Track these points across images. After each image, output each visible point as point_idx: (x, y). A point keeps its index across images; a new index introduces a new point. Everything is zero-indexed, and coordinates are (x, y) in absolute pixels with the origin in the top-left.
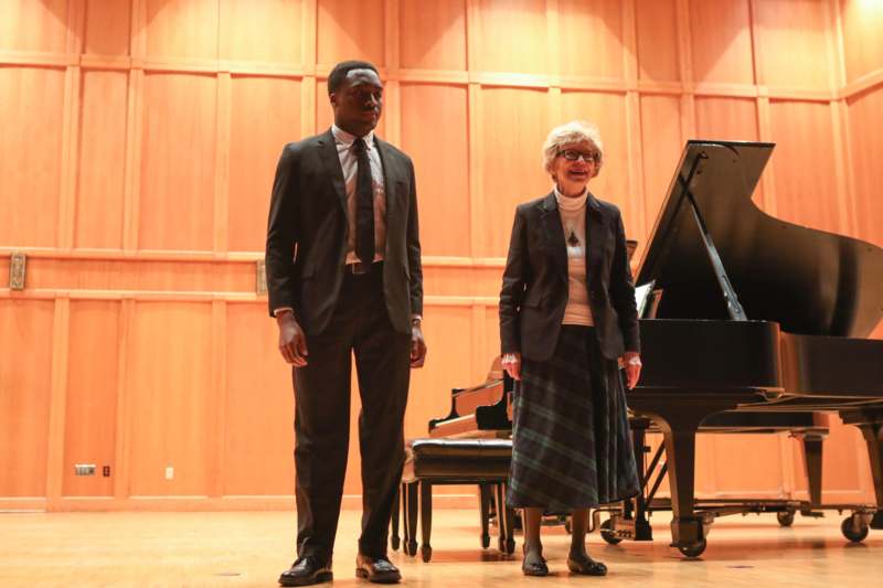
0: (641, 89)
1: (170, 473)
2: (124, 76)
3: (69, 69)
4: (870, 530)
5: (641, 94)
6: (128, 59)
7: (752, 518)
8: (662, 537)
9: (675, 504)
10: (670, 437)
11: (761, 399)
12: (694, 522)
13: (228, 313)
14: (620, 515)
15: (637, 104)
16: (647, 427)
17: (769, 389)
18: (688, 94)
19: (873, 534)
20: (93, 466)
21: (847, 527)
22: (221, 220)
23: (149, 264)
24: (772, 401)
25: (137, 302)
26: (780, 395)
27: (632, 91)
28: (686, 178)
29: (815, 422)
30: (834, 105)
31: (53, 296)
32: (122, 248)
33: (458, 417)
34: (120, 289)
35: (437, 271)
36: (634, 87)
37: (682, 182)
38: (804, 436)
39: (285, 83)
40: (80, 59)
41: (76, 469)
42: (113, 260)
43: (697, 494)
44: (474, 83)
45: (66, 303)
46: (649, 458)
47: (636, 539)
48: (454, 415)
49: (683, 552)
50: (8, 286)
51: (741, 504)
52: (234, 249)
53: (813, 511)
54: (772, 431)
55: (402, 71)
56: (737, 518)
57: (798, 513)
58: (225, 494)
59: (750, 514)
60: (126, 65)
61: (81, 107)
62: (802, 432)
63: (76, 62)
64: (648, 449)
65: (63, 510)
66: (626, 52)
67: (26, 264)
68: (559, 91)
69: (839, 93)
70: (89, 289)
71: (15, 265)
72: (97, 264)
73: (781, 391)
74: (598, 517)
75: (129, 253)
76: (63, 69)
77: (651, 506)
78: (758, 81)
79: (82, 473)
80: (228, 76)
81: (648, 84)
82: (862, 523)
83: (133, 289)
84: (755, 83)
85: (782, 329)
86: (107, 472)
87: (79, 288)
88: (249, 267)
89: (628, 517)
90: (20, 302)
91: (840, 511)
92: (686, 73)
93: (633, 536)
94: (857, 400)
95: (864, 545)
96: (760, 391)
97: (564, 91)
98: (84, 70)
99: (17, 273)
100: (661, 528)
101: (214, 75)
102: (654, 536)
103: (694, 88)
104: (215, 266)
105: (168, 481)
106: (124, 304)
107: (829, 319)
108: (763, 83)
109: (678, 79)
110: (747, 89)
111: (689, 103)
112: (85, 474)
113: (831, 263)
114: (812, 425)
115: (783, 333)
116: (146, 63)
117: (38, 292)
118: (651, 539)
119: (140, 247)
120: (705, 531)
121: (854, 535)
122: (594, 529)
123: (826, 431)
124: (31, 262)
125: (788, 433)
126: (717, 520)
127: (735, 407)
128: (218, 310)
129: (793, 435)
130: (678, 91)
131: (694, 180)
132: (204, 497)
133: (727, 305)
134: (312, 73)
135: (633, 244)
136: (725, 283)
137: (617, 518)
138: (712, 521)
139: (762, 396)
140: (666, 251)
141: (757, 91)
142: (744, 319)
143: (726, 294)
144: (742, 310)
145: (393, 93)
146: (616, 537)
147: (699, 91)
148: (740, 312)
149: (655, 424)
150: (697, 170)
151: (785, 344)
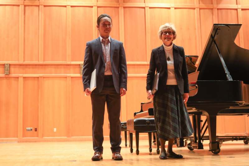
0: (201, 7)
1: (55, 130)
2: (37, 7)
3: (20, 6)
5: (200, 9)
6: (39, 2)
8: (206, 148)
9: (210, 138)
10: (209, 117)
12: (216, 143)
13: (72, 81)
14: (193, 141)
15: (199, 12)
16: (202, 114)
17: (240, 102)
18: (215, 8)
20: (32, 128)
22: (69, 52)
23: (47, 66)
24: (241, 105)
25: (44, 78)
26: (244, 104)
27: (197, 8)
28: (213, 36)
31: (18, 76)
32: (39, 61)
33: (143, 111)
34: (38, 74)
35: (136, 66)
37: (212, 37)
40: (24, 3)
41: (27, 129)
42: (36, 65)
43: (217, 135)
44: (147, 7)
45: (22, 79)
46: (202, 123)
48: (142, 111)
49: (213, 152)
50: (4, 74)
51: (232, 138)
52: (73, 61)
54: (242, 115)
55: (124, 3)
56: (230, 142)
58: (72, 136)
59: (234, 141)
60: (38, 4)
61: (25, 18)
63: (23, 4)
64: (202, 121)
65: (23, 141)
67: (9, 67)
68: (174, 8)
70: (29, 74)
71: (6, 67)
72: (31, 66)
73: (244, 102)
74: (187, 142)
75: (41, 62)
76: (19, 6)
77: (203, 138)
79: (28, 130)
80: (70, 7)
81: (203, 6)
83: (42, 74)
84: (237, 4)
85: (244, 83)
86: (36, 130)
87: (26, 74)
88: (78, 66)
89: (196, 142)
90: (8, 78)
92: (214, 2)
93: (198, 148)
96: (237, 102)
97: (175, 8)
98: (25, 6)
99: (7, 69)
100: (206, 145)
101: (65, 6)
102: (204, 148)
103: (217, 6)
104: (67, 66)
105: (55, 132)
106: (40, 79)
108: (239, 4)
109: (212, 4)
110: (235, 6)
111: (215, 11)
112: (29, 131)
115: (244, 84)
116: (44, 3)
117: (13, 75)
119: (44, 61)
120: (220, 146)
122: (184, 147)
124: (11, 66)
125: (247, 115)
126: (224, 143)
127: (229, 108)
128: (69, 80)
130: (212, 7)
131: (215, 36)
132: (66, 137)
133: (226, 76)
134: (96, 5)
135: (197, 57)
136: (226, 69)
137: (192, 142)
138: (222, 143)
139: (237, 104)
140: (207, 59)
141: (238, 7)
142: (232, 80)
143: (226, 72)
144: (231, 77)
145: (121, 11)
146: (192, 148)
147: (219, 7)
148: (230, 78)
149: (204, 113)
150: (217, 33)
151: (245, 87)
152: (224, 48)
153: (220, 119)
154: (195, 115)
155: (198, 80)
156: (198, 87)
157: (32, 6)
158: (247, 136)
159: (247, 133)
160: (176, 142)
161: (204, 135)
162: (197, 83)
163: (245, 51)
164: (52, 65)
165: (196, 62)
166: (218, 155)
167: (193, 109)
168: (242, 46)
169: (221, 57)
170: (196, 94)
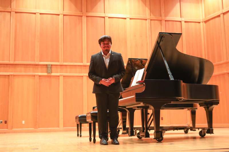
1: (23, 122)
2: (9, 13)
4: (206, 134)
5: (151, 20)
6: (11, 8)
7: (176, 131)
8: (152, 137)
9: (155, 128)
10: (154, 111)
12: (160, 133)
13: (39, 79)
15: (150, 23)
16: (148, 108)
17: (180, 98)
18: (163, 20)
19: (207, 135)
20: (2, 121)
21: (200, 133)
22: (37, 53)
23: (17, 66)
24: (180, 101)
25: (14, 76)
27: (148, 19)
29: (194, 105)
30: (201, 23)
32: (9, 61)
34: (9, 72)
36: (149, 18)
38: (191, 110)
39: (55, 16)
42: (7, 64)
43: (161, 126)
44: (107, 17)
46: (149, 116)
47: (145, 137)
49: (157, 140)
51: (173, 128)
52: (41, 61)
53: (193, 129)
54: (183, 109)
55: (87, 13)
56: (172, 131)
57: (189, 130)
58: (39, 128)
60: (10, 11)
62: (191, 109)
64: (149, 114)
66: (147, 8)
68: (129, 19)
69: (203, 20)
72: (2, 65)
73: (183, 98)
74: (136, 132)
75: (12, 62)
77: (149, 129)
78: (182, 17)
80: (39, 14)
81: (153, 17)
82: (204, 132)
83: (13, 72)
84: (181, 17)
85: (183, 82)
86: (6, 122)
88: (45, 66)
89: (143, 131)
91: (199, 129)
92: (163, 15)
93: (145, 136)
94: (203, 100)
95: (204, 138)
96: (177, 98)
97: (130, 19)
100: (152, 134)
101: (35, 13)
102: (150, 136)
103: (165, 18)
104: (36, 66)
105: (23, 124)
106: (10, 76)
107: (197, 79)
108: (183, 17)
109: (161, 16)
110: (179, 19)
111: (164, 22)
113: (197, 65)
114: (193, 107)
115: (183, 83)
116: (15, 10)
118: (149, 137)
119: (15, 61)
121: (202, 135)
122: (135, 135)
123: (197, 109)
125: (187, 109)
126: (166, 132)
127: (171, 102)
128: (37, 78)
129: (188, 109)
130: (160, 19)
131: (161, 43)
132: (33, 129)
133: (169, 76)
134: (62, 13)
135: (146, 60)
137: (141, 132)
138: (165, 132)
139: (178, 100)
140: (154, 62)
141: (182, 19)
142: (173, 79)
143: (169, 73)
144: (173, 77)
145: (84, 19)
146: (140, 137)
147: (166, 19)
149: (150, 107)
150: (162, 40)
151: (184, 86)
152: (168, 53)
153: (164, 113)
155: (145, 79)
156: (145, 85)
157: (4, 12)
158: (186, 127)
159: (188, 124)
160: (128, 132)
161: (151, 126)
162: (145, 81)
163: (185, 55)
164: (22, 65)
165: (145, 65)
166: (162, 142)
167: (141, 103)
168: (185, 52)
169: (165, 60)
170: (144, 90)
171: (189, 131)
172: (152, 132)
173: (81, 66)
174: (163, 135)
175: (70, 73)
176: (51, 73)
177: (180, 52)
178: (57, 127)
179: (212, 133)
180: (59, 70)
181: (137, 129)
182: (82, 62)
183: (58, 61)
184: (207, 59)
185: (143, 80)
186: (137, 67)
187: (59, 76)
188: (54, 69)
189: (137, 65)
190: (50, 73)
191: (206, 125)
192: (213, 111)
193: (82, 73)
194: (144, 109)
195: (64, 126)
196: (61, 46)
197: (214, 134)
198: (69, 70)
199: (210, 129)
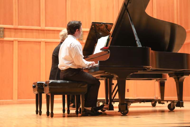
7: (142, 104)
8: (116, 110)
9: (120, 100)
11: (146, 70)
12: (125, 105)
14: (105, 103)
16: (113, 78)
17: (147, 67)
19: (177, 108)
21: (169, 106)
24: (148, 70)
26: (151, 69)
29: (163, 76)
35: (56, 32)
38: (160, 81)
43: (126, 98)
46: (113, 87)
47: (109, 110)
49: (122, 113)
51: (139, 100)
54: (151, 80)
56: (138, 104)
57: (157, 102)
62: (159, 80)
64: (113, 84)
73: (151, 67)
74: (99, 104)
77: (113, 101)
82: (173, 105)
85: (152, 49)
89: (107, 104)
91: (167, 102)
94: (173, 70)
95: (174, 111)
96: (145, 67)
100: (116, 107)
107: (167, 47)
113: (168, 30)
114: (162, 78)
115: (152, 51)
118: (114, 110)
120: (128, 107)
121: (171, 109)
123: (166, 80)
125: (155, 80)
129: (157, 80)
131: (128, 5)
133: (136, 42)
135: (112, 24)
136: (136, 36)
138: (131, 105)
140: (120, 26)
142: (142, 47)
143: (136, 39)
146: (103, 110)
148: (140, 44)
149: (115, 77)
150: (129, 2)
151: (153, 54)
152: (137, 17)
153: (130, 84)
154: (107, 78)
156: (110, 52)
158: (154, 99)
159: (156, 97)
161: (115, 98)
162: (110, 48)
163: (154, 20)
166: (127, 116)
167: (106, 73)
168: (155, 17)
169: (132, 24)
170: (109, 58)
171: (157, 104)
172: (116, 105)
173: (38, 30)
174: (129, 108)
175: (26, 38)
176: (4, 37)
177: (149, 16)
178: (10, 99)
179: (183, 106)
180: (13, 34)
181: (101, 101)
182: (40, 26)
183: (12, 24)
184: (179, 24)
185: (108, 47)
186: (102, 33)
187: (13, 41)
188: (6, 33)
189: (101, 30)
190: (2, 37)
191: (176, 98)
192: (184, 82)
193: (39, 38)
194: (108, 79)
195: (18, 99)
196: (15, 6)
197: (184, 107)
198: (24, 34)
199: (180, 102)
